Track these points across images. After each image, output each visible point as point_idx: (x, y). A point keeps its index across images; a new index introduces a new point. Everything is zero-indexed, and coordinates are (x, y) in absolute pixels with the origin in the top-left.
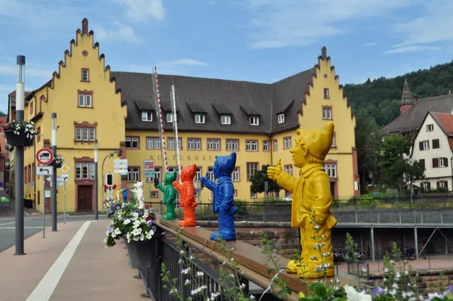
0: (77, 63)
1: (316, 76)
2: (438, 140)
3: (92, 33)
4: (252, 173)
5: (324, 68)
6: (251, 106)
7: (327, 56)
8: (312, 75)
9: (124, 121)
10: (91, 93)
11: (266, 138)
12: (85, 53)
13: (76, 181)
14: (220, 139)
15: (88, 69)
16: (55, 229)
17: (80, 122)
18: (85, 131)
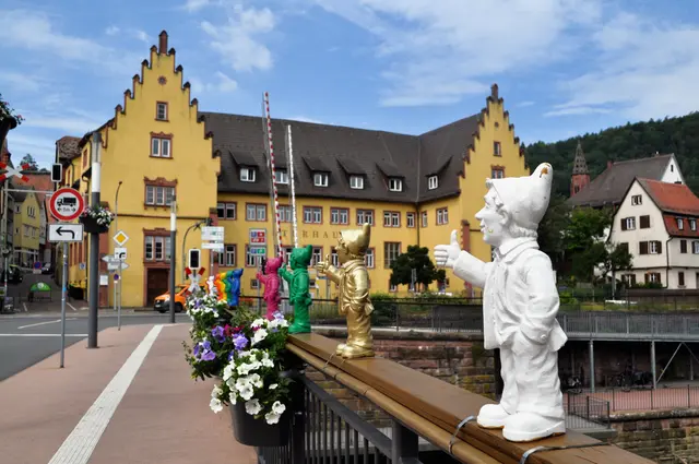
0: (150, 94)
1: (483, 125)
2: (648, 217)
3: (173, 52)
4: (391, 257)
5: (495, 113)
6: (391, 164)
7: (499, 97)
8: (479, 123)
9: (216, 179)
10: (169, 137)
11: (411, 210)
12: (162, 80)
13: (145, 263)
14: (348, 209)
15: (165, 103)
16: (94, 344)
17: (153, 177)
18: (160, 191)
